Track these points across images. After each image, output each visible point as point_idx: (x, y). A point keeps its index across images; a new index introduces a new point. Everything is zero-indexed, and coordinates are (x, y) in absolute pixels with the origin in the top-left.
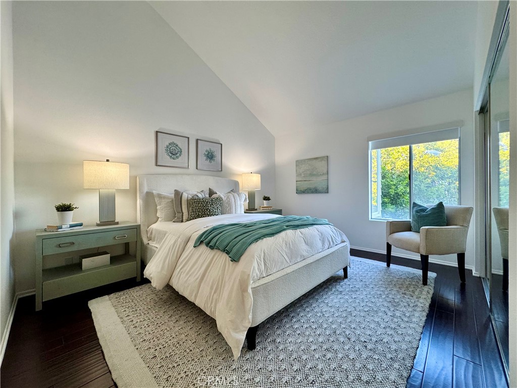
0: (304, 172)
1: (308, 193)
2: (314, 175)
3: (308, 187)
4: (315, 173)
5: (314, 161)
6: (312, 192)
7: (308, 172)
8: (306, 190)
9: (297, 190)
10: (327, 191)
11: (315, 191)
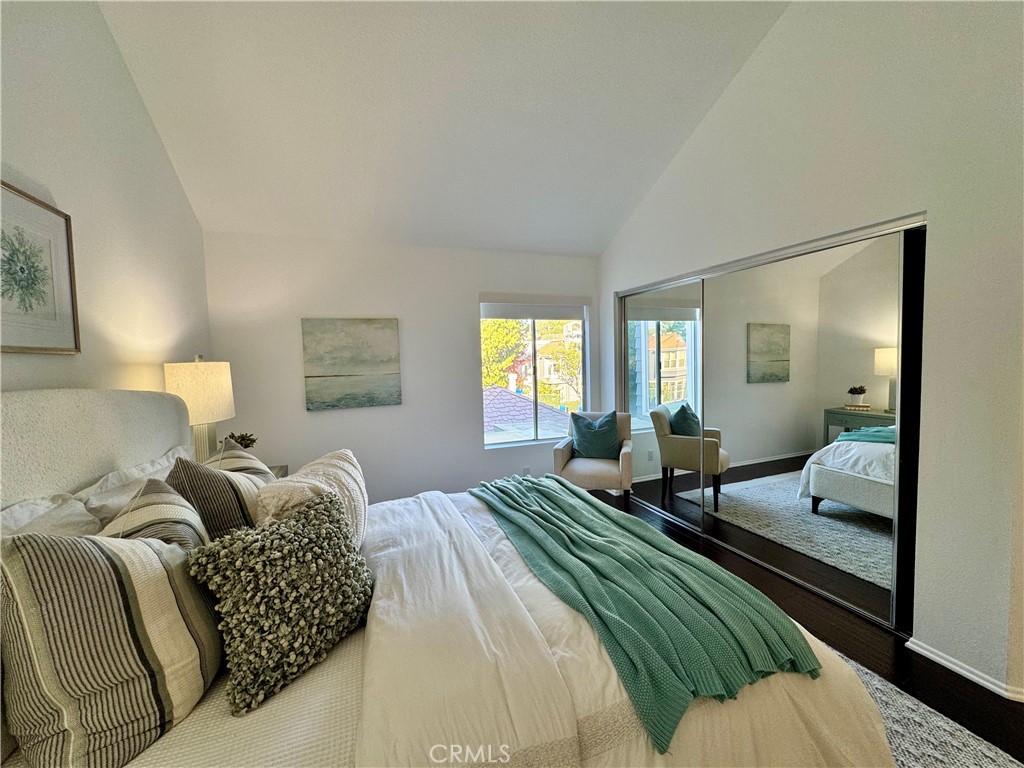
0: (331, 352)
1: (347, 406)
2: (363, 362)
3: (348, 391)
4: (366, 356)
5: (364, 326)
6: (361, 405)
7: (347, 354)
8: (343, 398)
9: (309, 401)
10: (397, 400)
11: (370, 401)
